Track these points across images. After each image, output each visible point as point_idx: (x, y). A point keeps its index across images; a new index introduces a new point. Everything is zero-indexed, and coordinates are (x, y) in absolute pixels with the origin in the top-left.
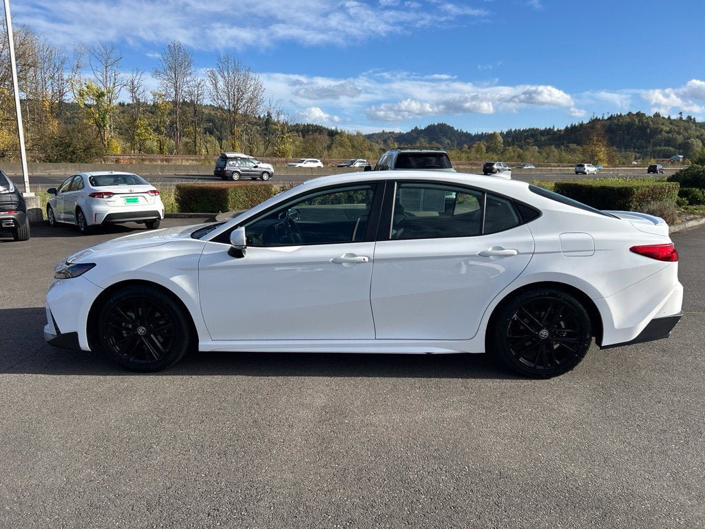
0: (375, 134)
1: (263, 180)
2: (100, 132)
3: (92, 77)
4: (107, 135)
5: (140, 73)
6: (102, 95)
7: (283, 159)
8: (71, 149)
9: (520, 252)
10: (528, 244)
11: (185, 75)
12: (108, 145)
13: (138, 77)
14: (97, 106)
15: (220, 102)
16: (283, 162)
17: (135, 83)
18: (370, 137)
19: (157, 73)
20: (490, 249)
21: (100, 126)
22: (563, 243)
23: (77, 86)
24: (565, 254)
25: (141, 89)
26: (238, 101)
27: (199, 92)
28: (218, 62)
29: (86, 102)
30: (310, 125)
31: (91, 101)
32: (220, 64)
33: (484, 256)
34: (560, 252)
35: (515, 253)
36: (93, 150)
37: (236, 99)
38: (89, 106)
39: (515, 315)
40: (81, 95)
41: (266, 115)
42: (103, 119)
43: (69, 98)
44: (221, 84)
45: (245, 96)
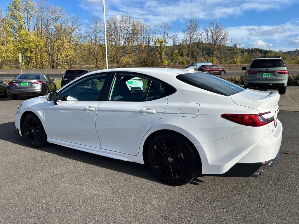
0: (292, 51)
1: (221, 75)
2: (160, 56)
3: (160, 36)
4: (163, 58)
5: (177, 32)
6: (163, 42)
7: (235, 65)
8: (147, 64)
9: (157, 112)
10: (162, 107)
11: (195, 31)
12: (163, 61)
13: (176, 34)
14: (160, 47)
15: (208, 41)
16: (234, 66)
17: (175, 36)
18: (288, 53)
19: (184, 32)
20: (144, 109)
21: (161, 54)
22: (180, 108)
23: (154, 40)
24: (180, 114)
25: (177, 39)
26: (216, 40)
27: (200, 38)
28: (209, 24)
29: (157, 46)
30: (256, 49)
31: (158, 45)
32: (210, 25)
33: (141, 112)
34: (178, 113)
35: (155, 112)
36: (154, 64)
37: (215, 39)
38: (157, 47)
39: (155, 147)
40: (155, 43)
41: (234, 45)
42: (162, 51)
43: (152, 44)
44: (210, 33)
45: (220, 38)
